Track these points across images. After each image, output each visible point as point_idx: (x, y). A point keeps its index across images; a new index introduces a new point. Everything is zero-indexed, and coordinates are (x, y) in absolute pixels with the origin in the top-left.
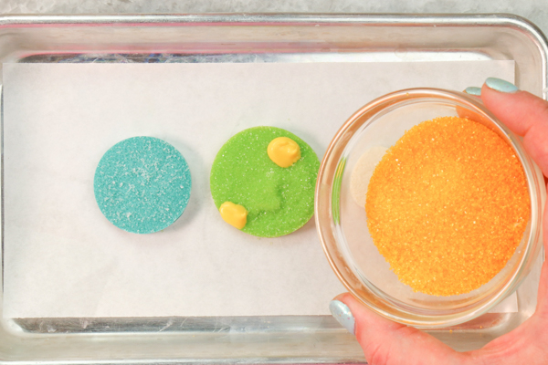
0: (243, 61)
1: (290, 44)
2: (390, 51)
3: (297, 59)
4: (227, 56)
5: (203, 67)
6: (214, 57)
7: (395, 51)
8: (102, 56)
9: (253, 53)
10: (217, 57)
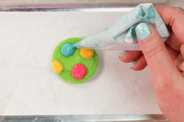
0: (65, 11)
1: (85, 4)
2: (126, 7)
3: (87, 10)
4: (59, 9)
5: (49, 13)
6: (53, 10)
7: (128, 7)
8: (7, 10)
9: (70, 8)
10: (55, 10)
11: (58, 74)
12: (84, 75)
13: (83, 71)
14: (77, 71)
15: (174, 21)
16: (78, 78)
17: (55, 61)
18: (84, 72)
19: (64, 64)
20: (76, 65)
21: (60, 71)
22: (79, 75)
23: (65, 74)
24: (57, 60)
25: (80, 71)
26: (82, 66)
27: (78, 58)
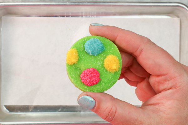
11: (67, 64)
12: (93, 85)
13: (94, 79)
14: (90, 75)
15: (142, 51)
16: (84, 83)
17: (74, 49)
18: (95, 81)
19: (81, 59)
20: (92, 69)
21: (72, 63)
22: (87, 80)
23: (75, 69)
24: (77, 50)
25: (92, 77)
26: (98, 74)
27: (99, 63)
